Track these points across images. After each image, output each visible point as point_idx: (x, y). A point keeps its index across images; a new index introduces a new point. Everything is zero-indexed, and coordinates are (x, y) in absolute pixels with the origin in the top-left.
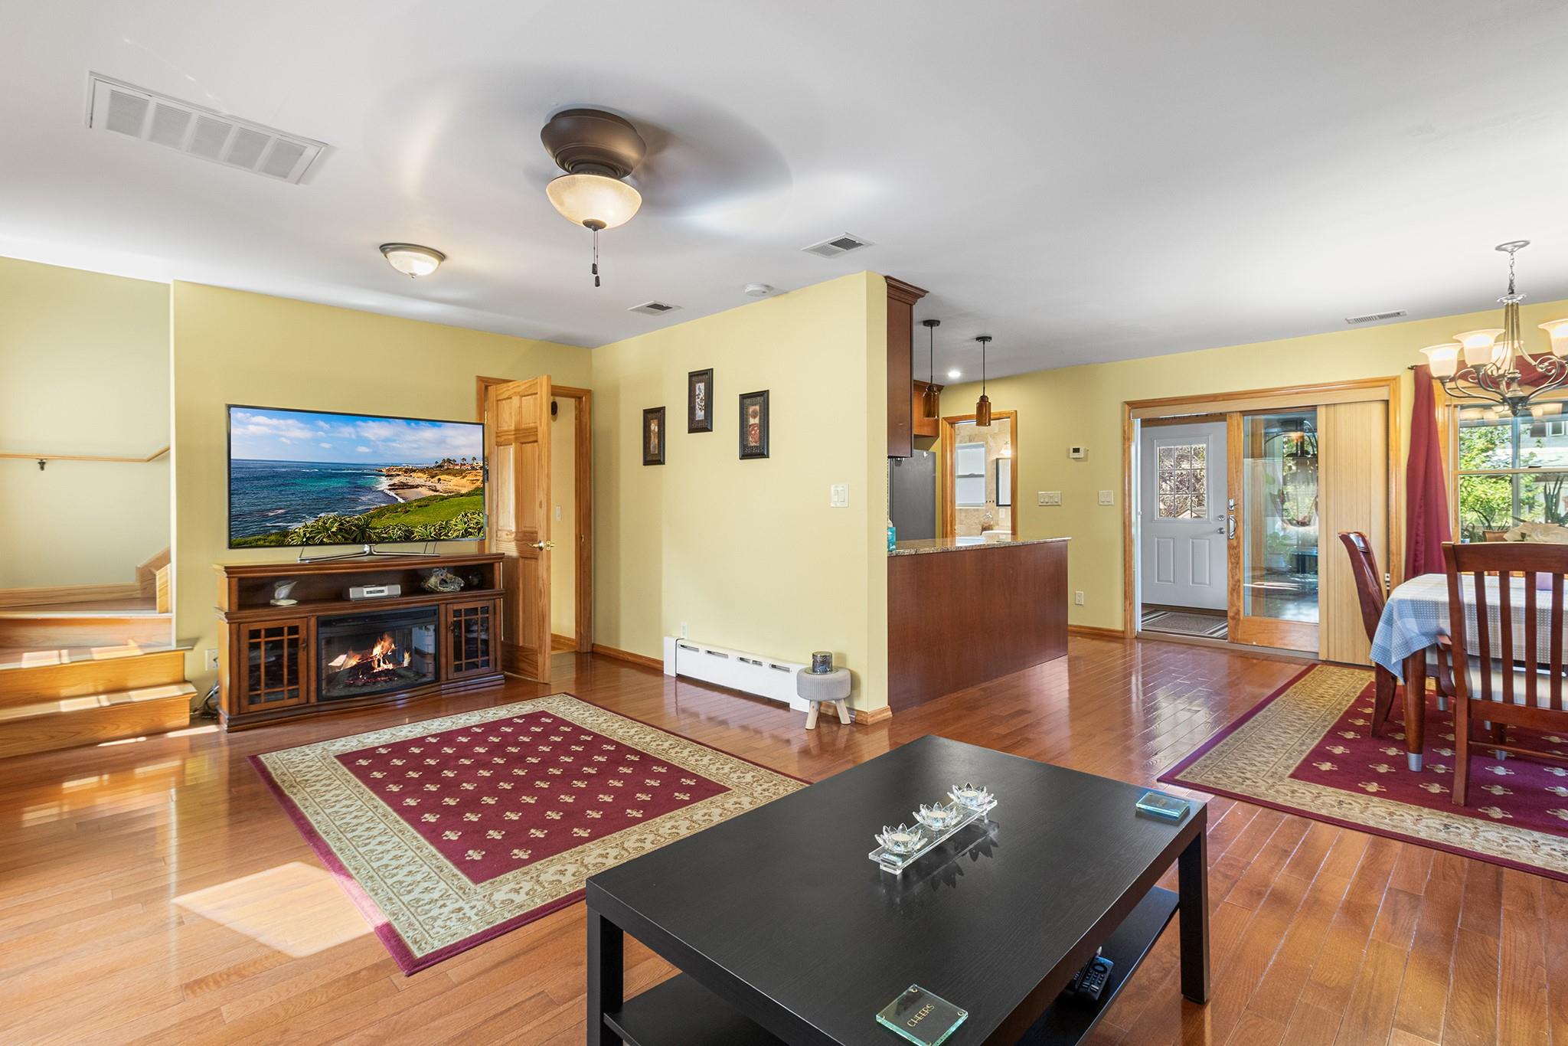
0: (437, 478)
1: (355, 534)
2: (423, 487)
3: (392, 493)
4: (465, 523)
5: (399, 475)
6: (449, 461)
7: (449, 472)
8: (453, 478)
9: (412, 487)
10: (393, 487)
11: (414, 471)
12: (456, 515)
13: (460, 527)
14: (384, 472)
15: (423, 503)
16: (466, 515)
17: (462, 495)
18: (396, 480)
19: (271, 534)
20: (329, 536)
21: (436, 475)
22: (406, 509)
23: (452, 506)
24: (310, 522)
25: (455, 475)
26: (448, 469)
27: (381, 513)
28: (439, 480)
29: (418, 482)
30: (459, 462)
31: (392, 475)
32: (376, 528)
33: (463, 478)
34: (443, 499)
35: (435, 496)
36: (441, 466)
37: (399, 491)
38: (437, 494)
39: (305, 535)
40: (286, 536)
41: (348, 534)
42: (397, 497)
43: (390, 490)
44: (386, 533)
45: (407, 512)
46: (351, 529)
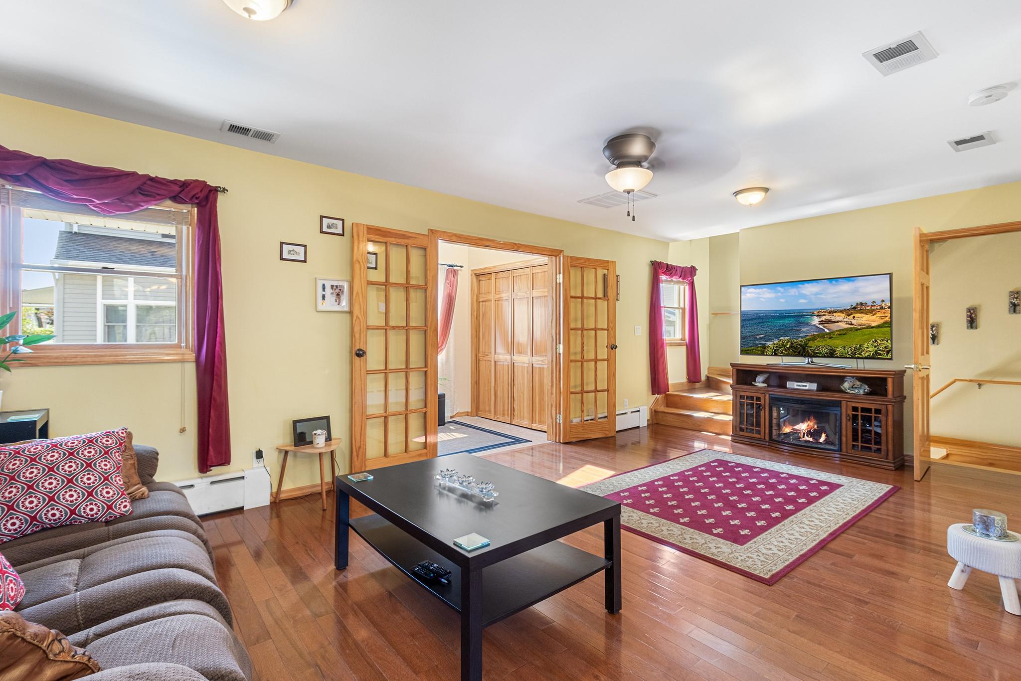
0: (852, 316)
1: (799, 350)
2: (842, 322)
3: (821, 326)
4: (875, 347)
5: (825, 315)
6: (861, 304)
7: (861, 311)
8: (864, 315)
9: (835, 322)
10: (821, 323)
11: (836, 312)
12: (868, 340)
13: (870, 349)
14: (816, 313)
15: (843, 332)
16: (876, 341)
17: (873, 327)
18: (823, 318)
19: (759, 347)
20: (786, 350)
21: (852, 314)
22: (830, 336)
23: (865, 335)
24: (776, 342)
25: (866, 314)
26: (861, 309)
27: (814, 338)
28: (854, 317)
29: (838, 319)
30: (870, 304)
31: (820, 315)
32: (811, 347)
33: (873, 315)
34: (857, 330)
35: (851, 328)
36: (855, 308)
37: (826, 325)
38: (852, 326)
39: (774, 348)
40: (765, 348)
41: (796, 349)
42: (824, 328)
43: (819, 324)
44: (818, 350)
45: (831, 338)
46: (797, 346)
